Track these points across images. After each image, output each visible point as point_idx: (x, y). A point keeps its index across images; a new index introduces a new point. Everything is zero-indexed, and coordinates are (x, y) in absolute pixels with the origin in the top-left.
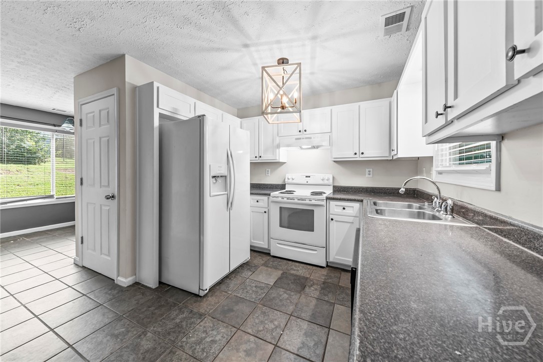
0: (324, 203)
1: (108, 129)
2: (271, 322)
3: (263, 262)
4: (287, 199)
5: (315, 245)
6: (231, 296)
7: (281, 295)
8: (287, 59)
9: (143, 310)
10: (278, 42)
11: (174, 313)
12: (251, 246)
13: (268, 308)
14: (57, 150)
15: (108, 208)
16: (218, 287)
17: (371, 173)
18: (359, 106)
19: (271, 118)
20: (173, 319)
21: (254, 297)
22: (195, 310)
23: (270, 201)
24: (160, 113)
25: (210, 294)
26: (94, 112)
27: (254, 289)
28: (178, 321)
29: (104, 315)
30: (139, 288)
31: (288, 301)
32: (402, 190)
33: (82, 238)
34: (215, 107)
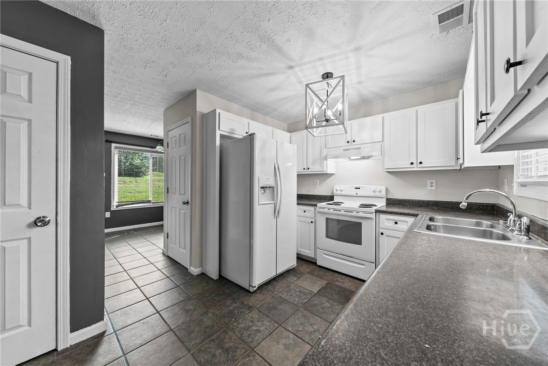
0: (373, 216)
1: (185, 149)
2: (311, 325)
3: (308, 270)
4: (334, 210)
5: (363, 259)
6: (276, 296)
7: (323, 304)
8: (332, 74)
9: (206, 295)
10: (321, 59)
11: (229, 302)
12: (297, 254)
13: (309, 313)
14: (153, 166)
15: (184, 211)
16: (265, 287)
17: (434, 185)
18: (417, 111)
19: (316, 132)
20: (228, 306)
21: (297, 300)
22: (245, 302)
23: (317, 211)
24: (220, 134)
25: (258, 292)
26: (176, 137)
27: (298, 293)
28: (231, 308)
29: (180, 294)
30: (205, 278)
31: (330, 310)
32: (464, 205)
33: (168, 234)
34: (266, 125)
